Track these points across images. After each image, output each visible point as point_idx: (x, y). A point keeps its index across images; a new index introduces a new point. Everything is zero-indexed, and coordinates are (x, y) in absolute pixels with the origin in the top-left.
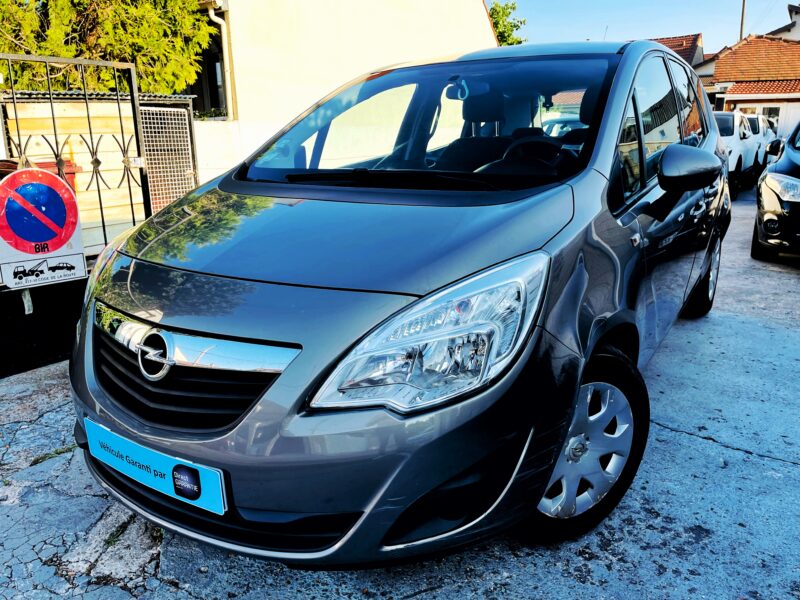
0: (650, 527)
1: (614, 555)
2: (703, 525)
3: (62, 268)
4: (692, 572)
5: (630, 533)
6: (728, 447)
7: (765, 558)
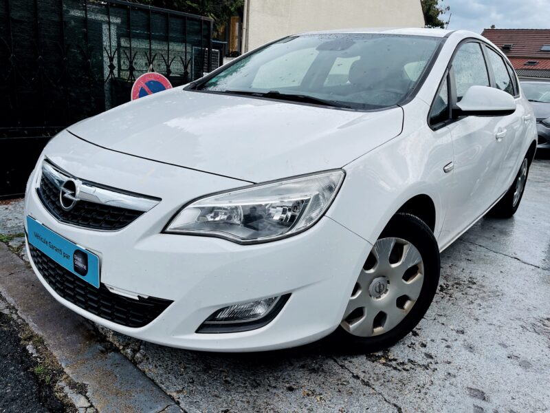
0: (469, 287)
1: (446, 294)
4: (488, 307)
5: (457, 288)
6: (525, 263)
7: (531, 307)
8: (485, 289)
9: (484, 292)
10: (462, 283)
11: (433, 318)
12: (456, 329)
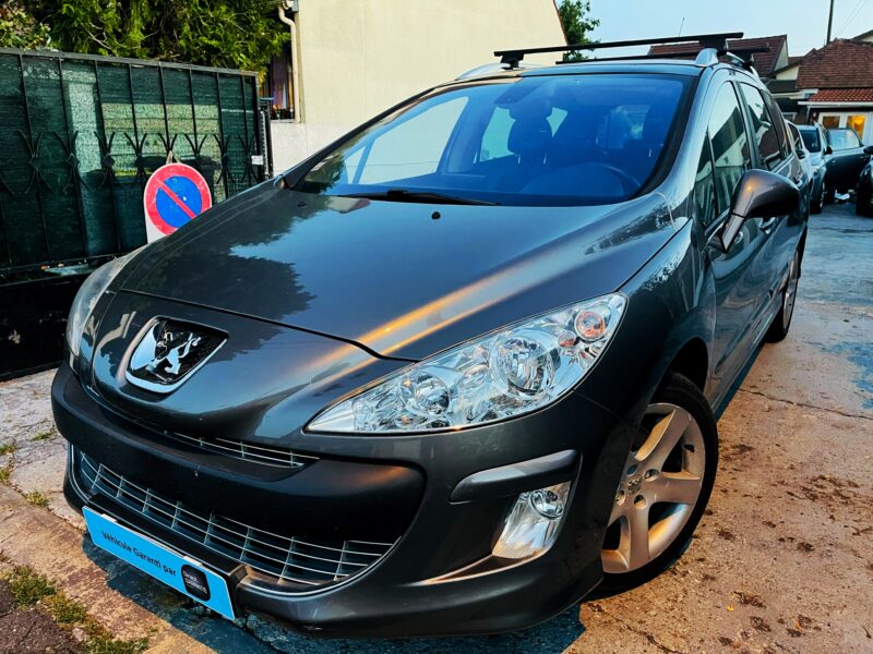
2: (746, 444)
6: (773, 399)
7: (794, 464)
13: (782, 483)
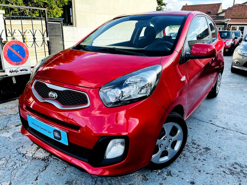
0: (193, 147)
2: (208, 147)
3: (24, 70)
4: (204, 160)
6: (218, 126)
7: (225, 157)
8: (201, 148)
9: (201, 150)
10: (189, 144)
11: (177, 175)
12: (190, 181)
13: (221, 166)
